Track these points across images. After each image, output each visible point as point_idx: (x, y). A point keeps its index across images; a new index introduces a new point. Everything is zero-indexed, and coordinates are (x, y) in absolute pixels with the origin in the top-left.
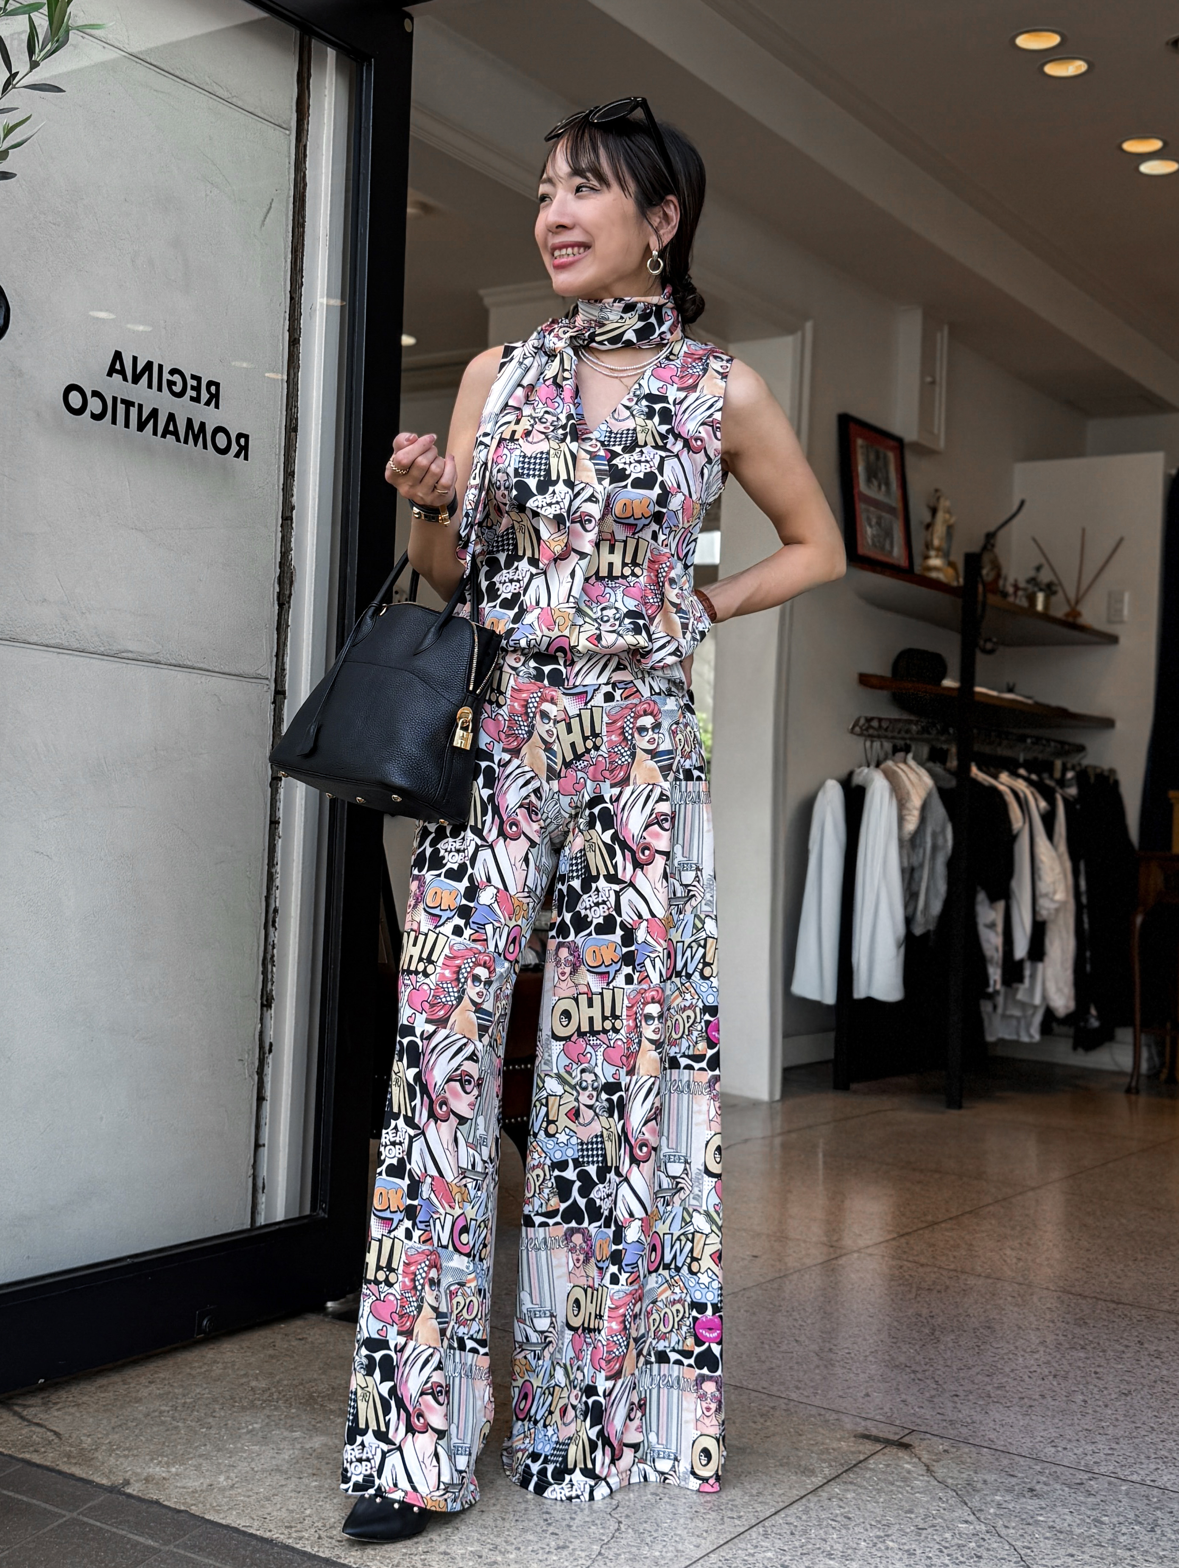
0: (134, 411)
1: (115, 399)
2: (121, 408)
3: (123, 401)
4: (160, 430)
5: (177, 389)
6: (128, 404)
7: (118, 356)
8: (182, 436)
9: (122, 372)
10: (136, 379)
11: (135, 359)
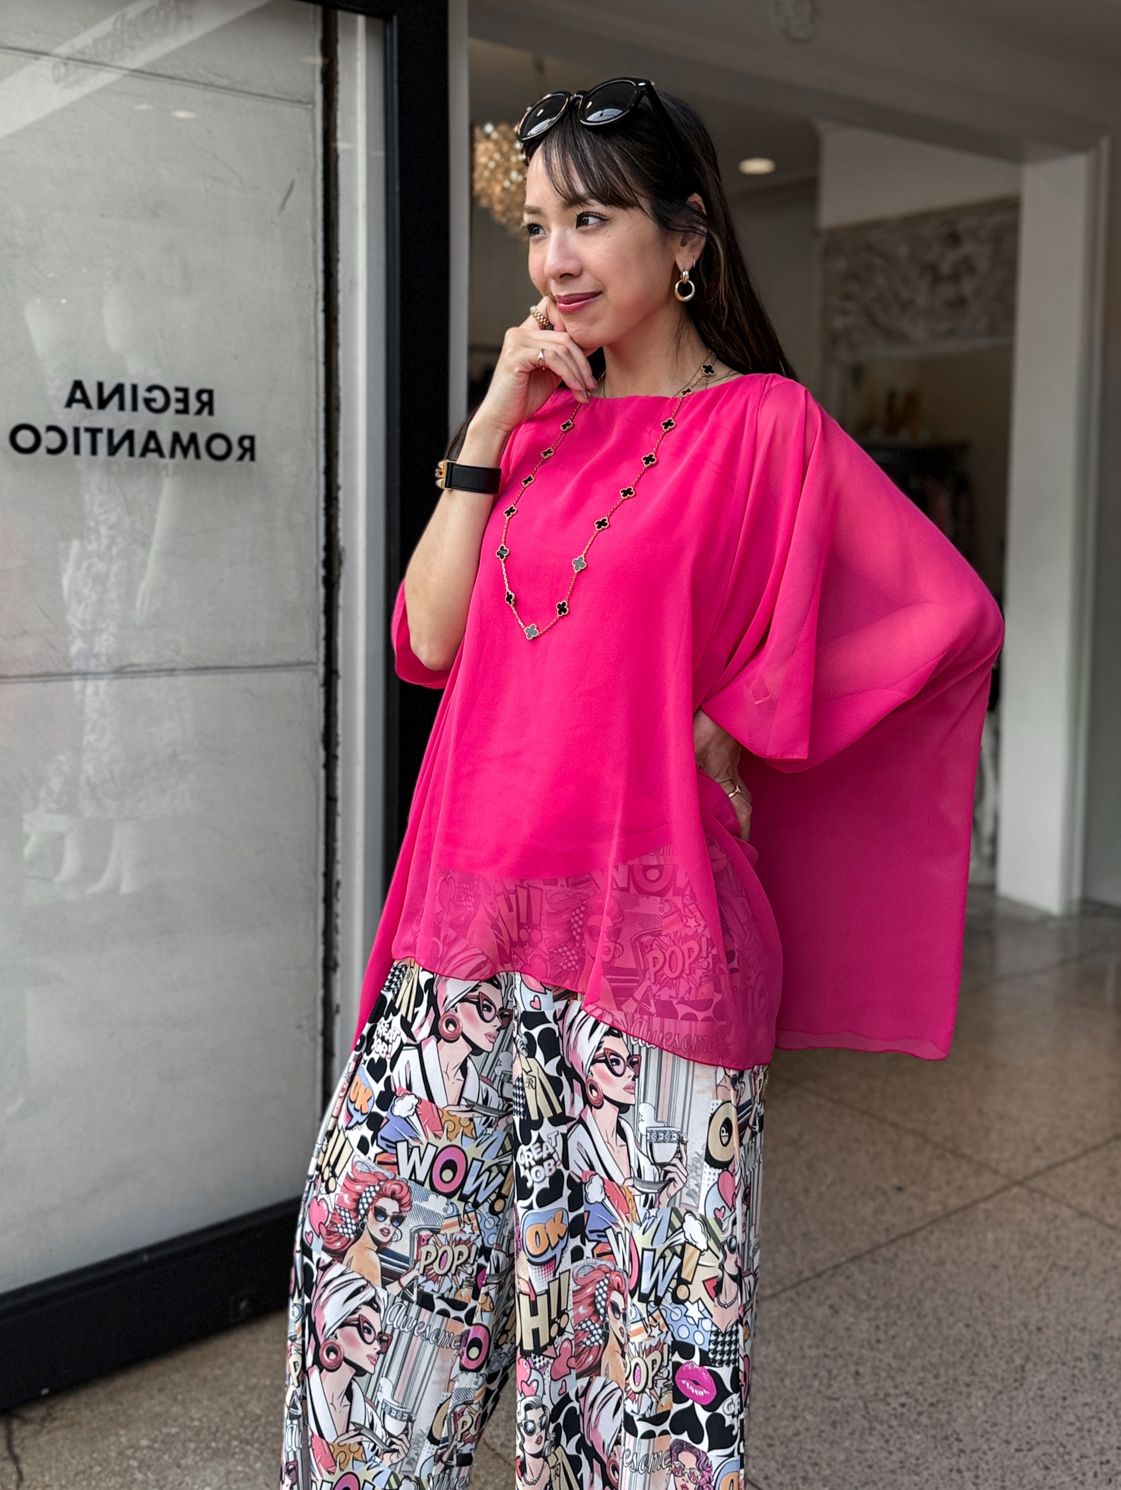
0: (102, 439)
1: (77, 431)
2: (85, 438)
3: (87, 430)
4: (138, 449)
5: (159, 403)
6: (94, 432)
7: (78, 385)
8: (166, 449)
9: (85, 401)
10: (103, 403)
11: (100, 386)
